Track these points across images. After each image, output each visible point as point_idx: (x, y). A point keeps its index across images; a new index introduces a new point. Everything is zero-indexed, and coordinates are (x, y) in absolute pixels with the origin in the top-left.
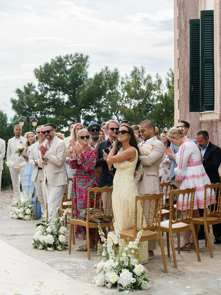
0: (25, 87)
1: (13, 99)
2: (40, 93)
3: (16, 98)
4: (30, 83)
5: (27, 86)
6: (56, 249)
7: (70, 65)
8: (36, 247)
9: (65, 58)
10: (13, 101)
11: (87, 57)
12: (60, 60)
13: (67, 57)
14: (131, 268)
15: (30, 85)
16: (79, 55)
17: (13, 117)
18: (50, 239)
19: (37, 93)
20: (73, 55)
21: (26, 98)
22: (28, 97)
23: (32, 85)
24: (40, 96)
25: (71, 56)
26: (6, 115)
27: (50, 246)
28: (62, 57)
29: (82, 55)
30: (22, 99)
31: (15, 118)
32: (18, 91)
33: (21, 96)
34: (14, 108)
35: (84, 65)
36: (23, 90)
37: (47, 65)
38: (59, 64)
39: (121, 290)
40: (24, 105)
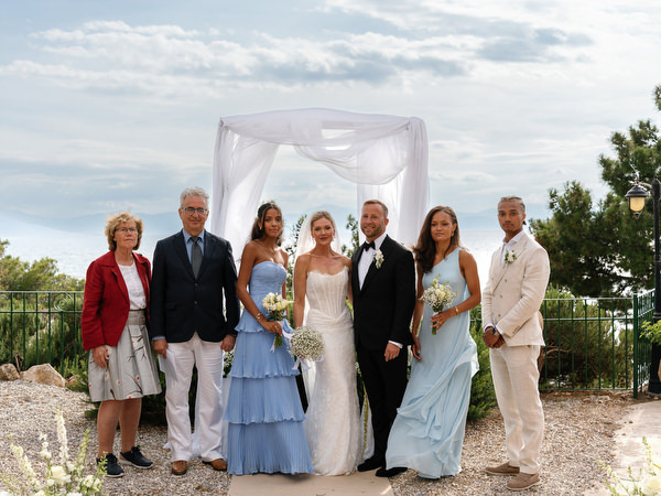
0: (633, 132)
1: (605, 157)
3: (614, 156)
4: (645, 122)
5: (637, 129)
10: (605, 163)
15: (642, 125)
17: (605, 199)
21: (636, 153)
22: (641, 152)
23: (648, 125)
26: (588, 192)
30: (627, 156)
31: (610, 198)
32: (618, 139)
33: (623, 152)
34: (606, 177)
36: (629, 138)
40: (630, 170)
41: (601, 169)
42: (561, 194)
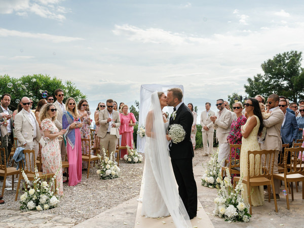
0: (255, 78)
1: (246, 85)
2: (266, 81)
3: (248, 85)
5: (257, 76)
6: (215, 187)
7: (288, 59)
8: (203, 185)
9: (283, 55)
10: (246, 87)
11: (301, 53)
12: (279, 56)
13: (284, 54)
14: (235, 205)
15: (259, 75)
16: (294, 52)
18: (211, 180)
19: (264, 81)
20: (290, 52)
21: (255, 84)
22: (257, 84)
24: (266, 83)
25: (288, 53)
27: (211, 185)
28: (281, 54)
29: (296, 52)
32: (249, 80)
33: (251, 84)
34: (246, 91)
35: (298, 59)
36: (253, 79)
37: (270, 60)
38: (279, 60)
39: (227, 220)
40: (253, 89)
41: (245, 89)
42: (231, 96)
